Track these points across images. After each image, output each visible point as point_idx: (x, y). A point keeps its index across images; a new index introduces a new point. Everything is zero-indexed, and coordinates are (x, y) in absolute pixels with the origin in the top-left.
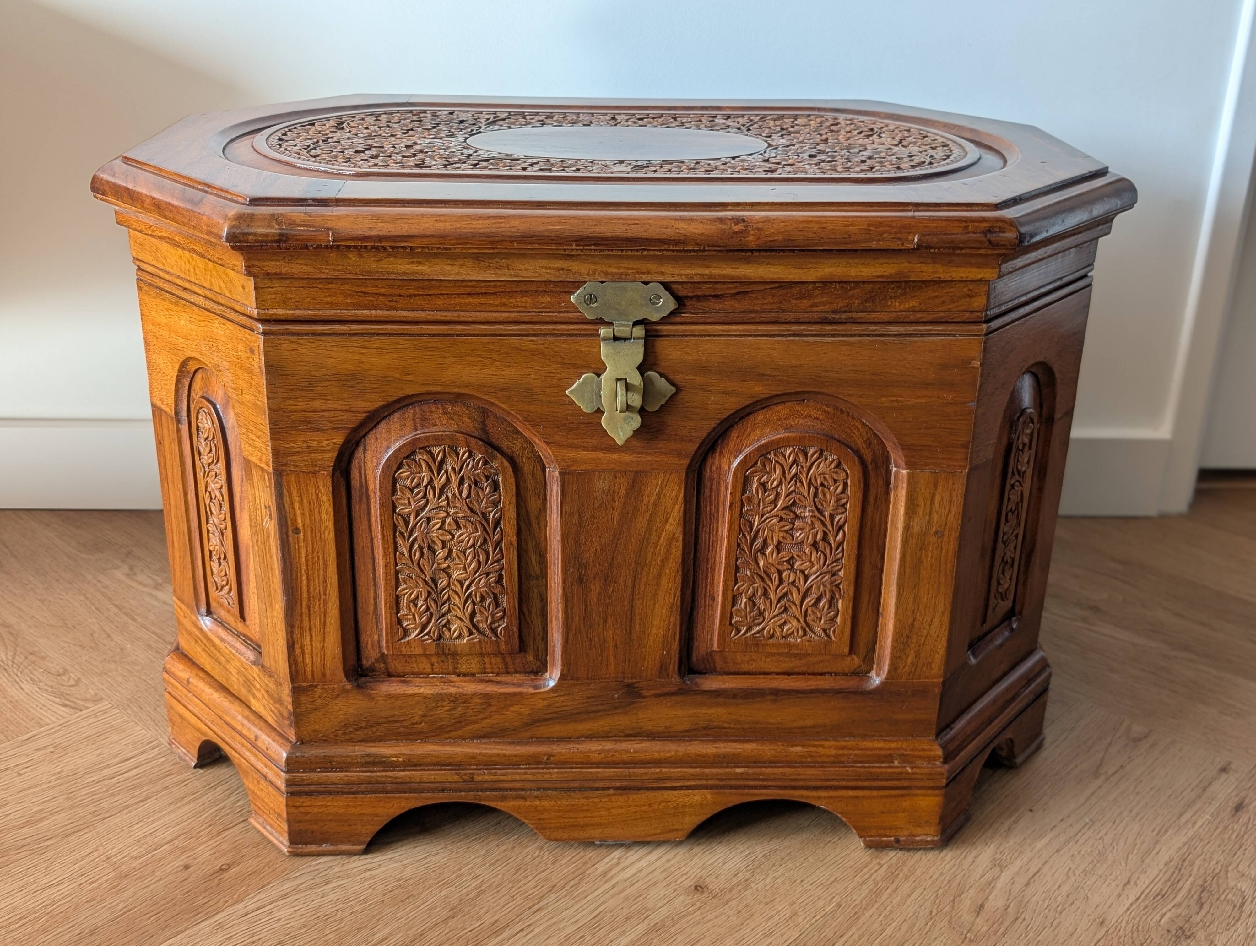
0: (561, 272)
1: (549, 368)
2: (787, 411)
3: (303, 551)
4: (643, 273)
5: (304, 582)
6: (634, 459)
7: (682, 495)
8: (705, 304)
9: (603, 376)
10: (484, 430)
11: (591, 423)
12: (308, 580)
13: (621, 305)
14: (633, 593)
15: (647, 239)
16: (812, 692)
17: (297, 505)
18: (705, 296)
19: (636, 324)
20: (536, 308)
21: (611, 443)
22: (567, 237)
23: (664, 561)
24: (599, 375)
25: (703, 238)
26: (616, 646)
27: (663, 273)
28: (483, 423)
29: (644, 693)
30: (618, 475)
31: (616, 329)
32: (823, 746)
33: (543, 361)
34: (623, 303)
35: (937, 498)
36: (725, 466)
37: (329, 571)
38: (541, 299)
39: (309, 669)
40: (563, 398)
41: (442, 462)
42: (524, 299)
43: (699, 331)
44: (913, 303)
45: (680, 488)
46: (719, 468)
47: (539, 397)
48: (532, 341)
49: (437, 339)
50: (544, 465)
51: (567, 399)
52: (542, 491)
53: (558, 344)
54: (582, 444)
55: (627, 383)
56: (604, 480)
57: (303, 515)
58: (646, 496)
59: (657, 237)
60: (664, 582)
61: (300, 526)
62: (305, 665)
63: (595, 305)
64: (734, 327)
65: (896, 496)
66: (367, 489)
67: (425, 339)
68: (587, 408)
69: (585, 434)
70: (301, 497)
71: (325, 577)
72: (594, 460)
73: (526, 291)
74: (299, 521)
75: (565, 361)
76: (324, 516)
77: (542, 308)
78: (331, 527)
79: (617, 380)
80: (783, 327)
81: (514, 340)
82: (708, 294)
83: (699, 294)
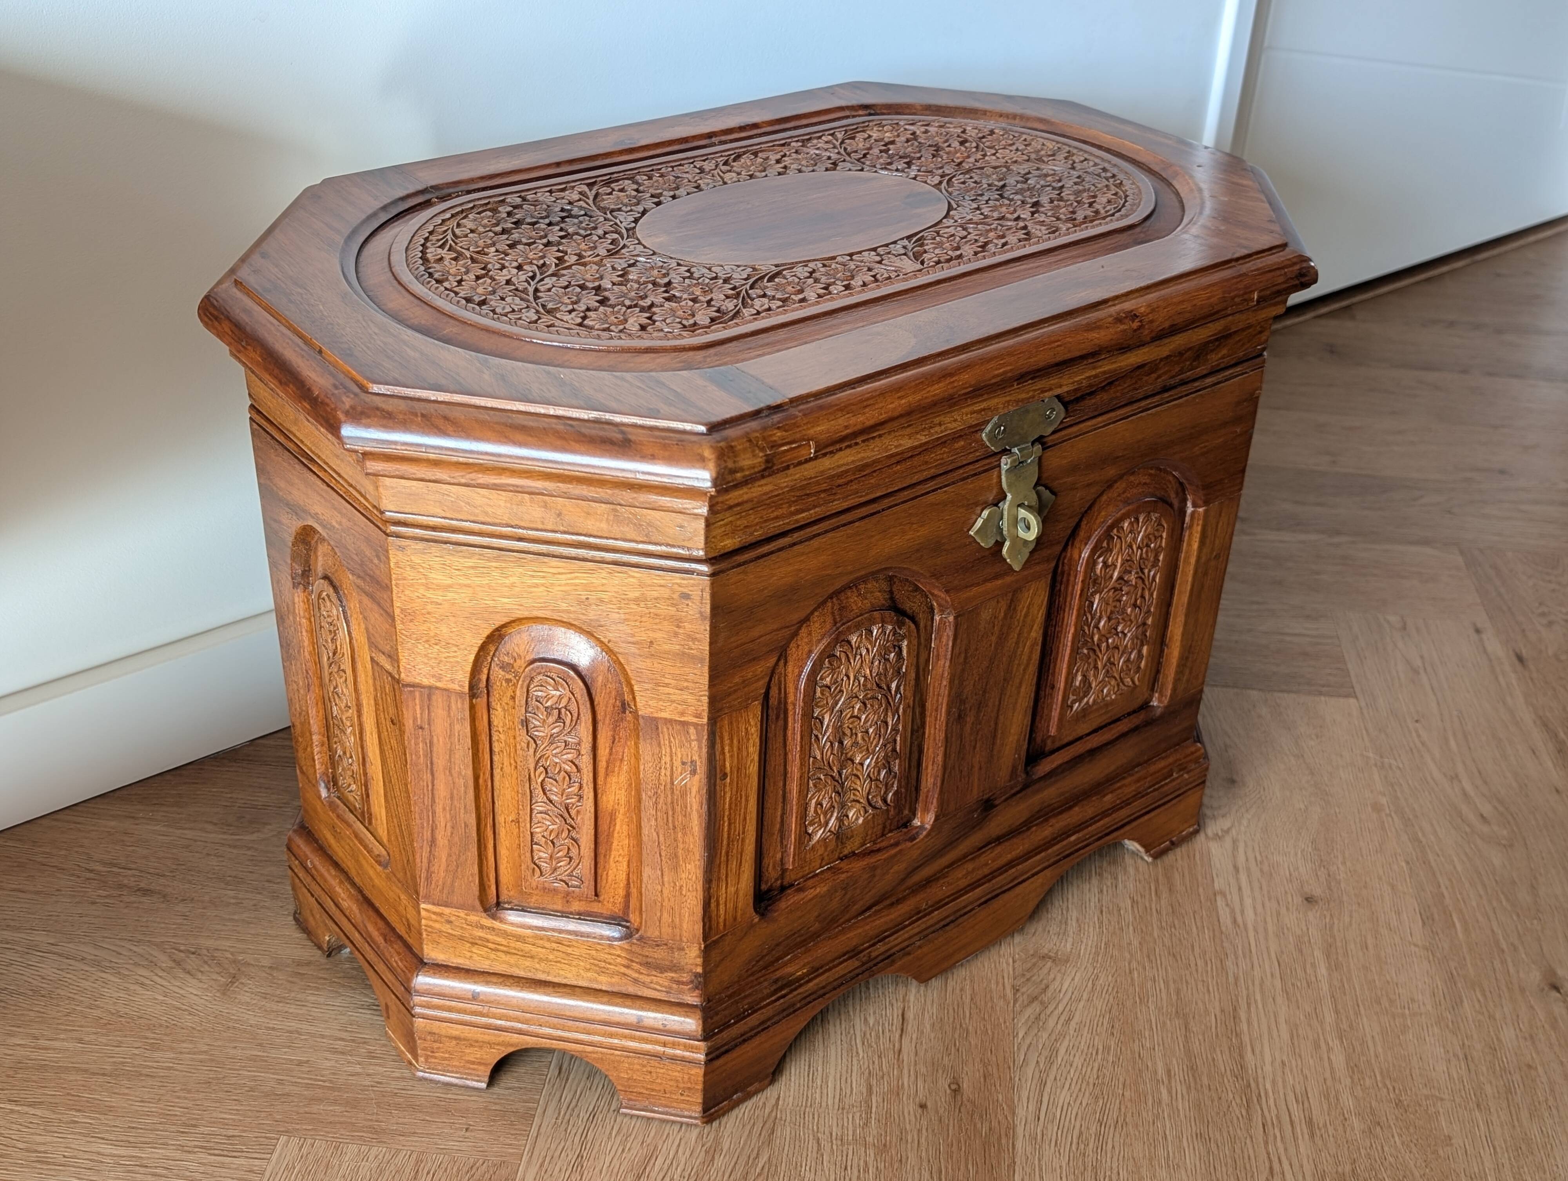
0: (983, 413)
1: (955, 515)
2: (1124, 485)
3: (728, 796)
4: (1046, 391)
5: (726, 829)
7: (1046, 598)
8: (1082, 404)
9: (1005, 506)
10: (892, 599)
11: (984, 557)
12: (730, 824)
13: (1023, 429)
14: (998, 710)
16: (1117, 739)
17: (727, 749)
18: (1083, 396)
19: (1033, 443)
20: (952, 456)
23: (1027, 665)
24: (998, 507)
25: (1112, 343)
26: (980, 768)
27: (1061, 387)
28: (891, 592)
29: (997, 802)
30: (1000, 599)
32: (1124, 785)
33: (951, 509)
34: (1025, 426)
35: (1221, 524)
36: (1076, 556)
37: (750, 806)
38: (956, 445)
39: (721, 920)
40: (966, 539)
41: (858, 648)
42: (942, 451)
43: (1075, 432)
44: (1224, 352)
45: (1045, 592)
46: (1071, 559)
47: (945, 547)
48: (945, 492)
49: (866, 520)
50: (934, 613)
51: (970, 540)
53: (965, 487)
54: (975, 581)
57: (732, 756)
58: (1019, 612)
60: (1023, 689)
61: (728, 770)
62: (718, 916)
63: (1003, 436)
64: (1100, 419)
65: (1191, 534)
66: (786, 703)
67: (857, 524)
68: (989, 544)
69: (986, 568)
70: (731, 739)
71: (745, 814)
72: (983, 592)
73: (945, 442)
74: (728, 765)
75: (970, 502)
76: (751, 749)
77: (956, 454)
78: (756, 758)
79: (1019, 506)
80: (1135, 406)
81: (931, 498)
82: (1085, 393)
83: (1079, 395)
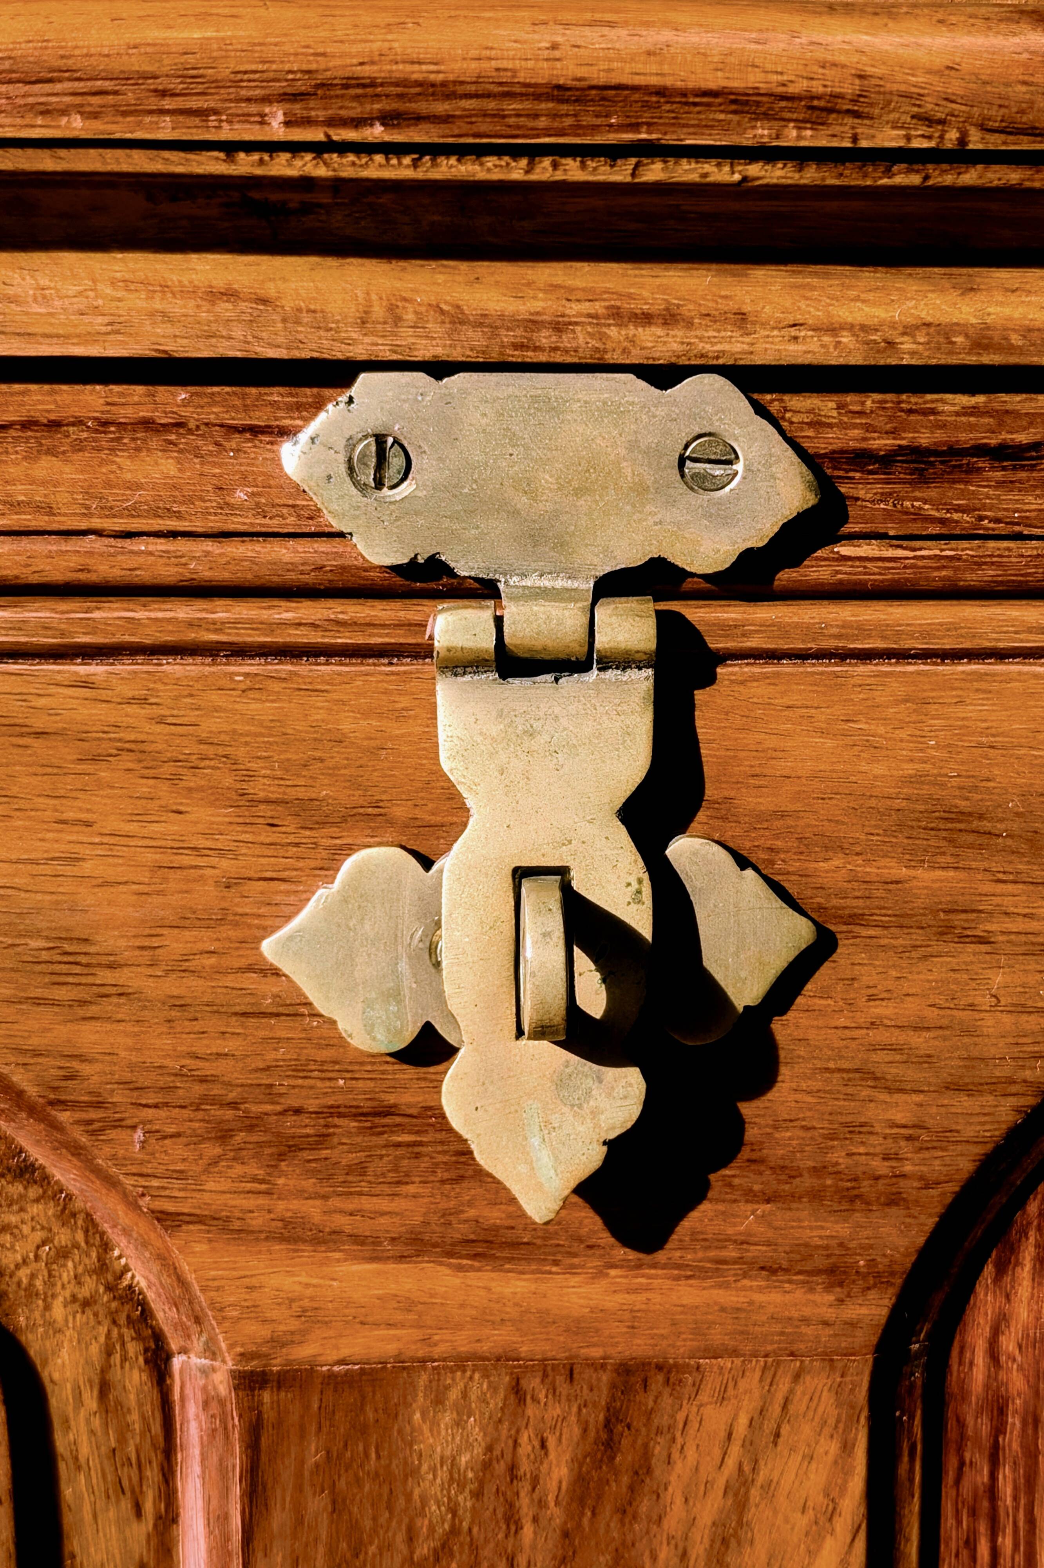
0: (224, 308)
1: (171, 827)
4: (646, 319)
6: (614, 1301)
7: (857, 1483)
8: (956, 495)
9: (446, 864)
11: (388, 1111)
13: (533, 494)
15: (661, 92)
18: (953, 452)
19: (610, 586)
20: (109, 512)
21: (495, 1216)
22: (237, 79)
24: (427, 863)
25: (956, 87)
27: (741, 319)
30: (533, 1383)
31: (511, 611)
33: (144, 787)
34: (546, 479)
40: (250, 981)
42: (45, 466)
43: (926, 634)
45: (847, 1447)
47: (123, 977)
48: (86, 684)
50: (158, 1337)
51: (270, 987)
52: (152, 1474)
53: (216, 698)
54: (343, 1222)
55: (567, 891)
56: (463, 1411)
58: (674, 1493)
59: (714, 81)
63: (406, 489)
68: (369, 1029)
69: (360, 1169)
72: (408, 1305)
73: (55, 425)
75: (259, 788)
77: (133, 512)
79: (520, 874)
82: (966, 438)
83: (925, 439)
